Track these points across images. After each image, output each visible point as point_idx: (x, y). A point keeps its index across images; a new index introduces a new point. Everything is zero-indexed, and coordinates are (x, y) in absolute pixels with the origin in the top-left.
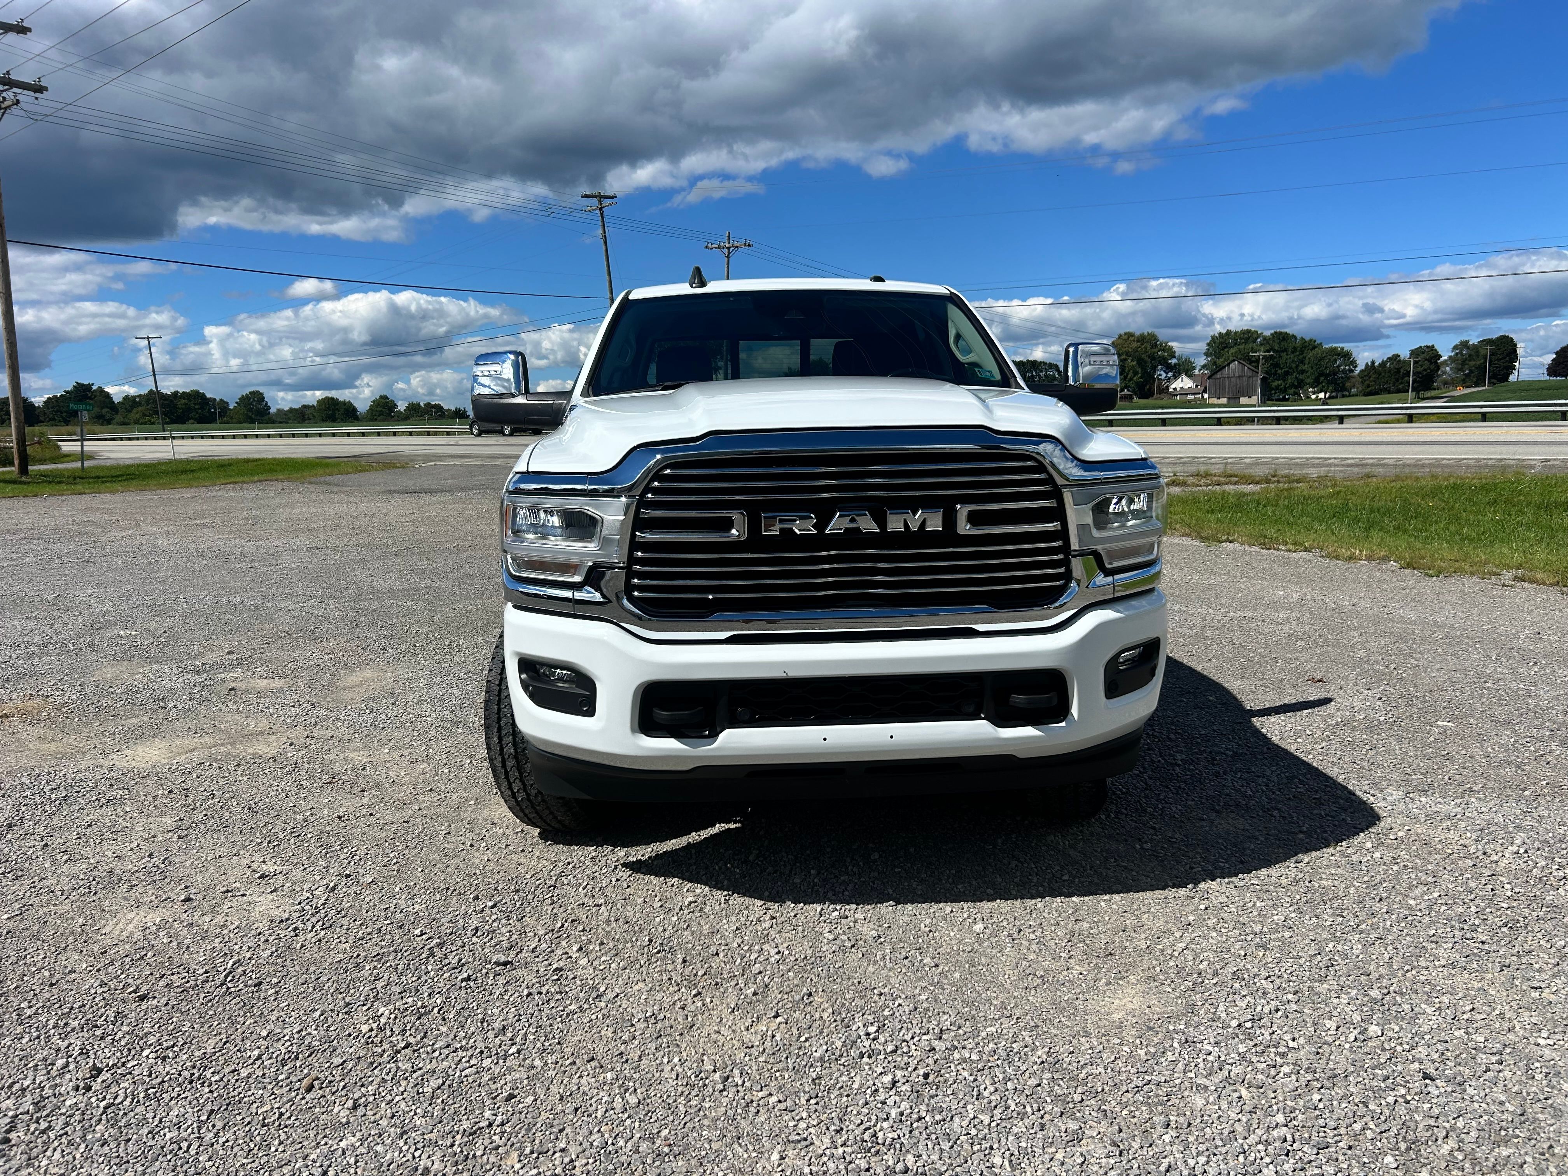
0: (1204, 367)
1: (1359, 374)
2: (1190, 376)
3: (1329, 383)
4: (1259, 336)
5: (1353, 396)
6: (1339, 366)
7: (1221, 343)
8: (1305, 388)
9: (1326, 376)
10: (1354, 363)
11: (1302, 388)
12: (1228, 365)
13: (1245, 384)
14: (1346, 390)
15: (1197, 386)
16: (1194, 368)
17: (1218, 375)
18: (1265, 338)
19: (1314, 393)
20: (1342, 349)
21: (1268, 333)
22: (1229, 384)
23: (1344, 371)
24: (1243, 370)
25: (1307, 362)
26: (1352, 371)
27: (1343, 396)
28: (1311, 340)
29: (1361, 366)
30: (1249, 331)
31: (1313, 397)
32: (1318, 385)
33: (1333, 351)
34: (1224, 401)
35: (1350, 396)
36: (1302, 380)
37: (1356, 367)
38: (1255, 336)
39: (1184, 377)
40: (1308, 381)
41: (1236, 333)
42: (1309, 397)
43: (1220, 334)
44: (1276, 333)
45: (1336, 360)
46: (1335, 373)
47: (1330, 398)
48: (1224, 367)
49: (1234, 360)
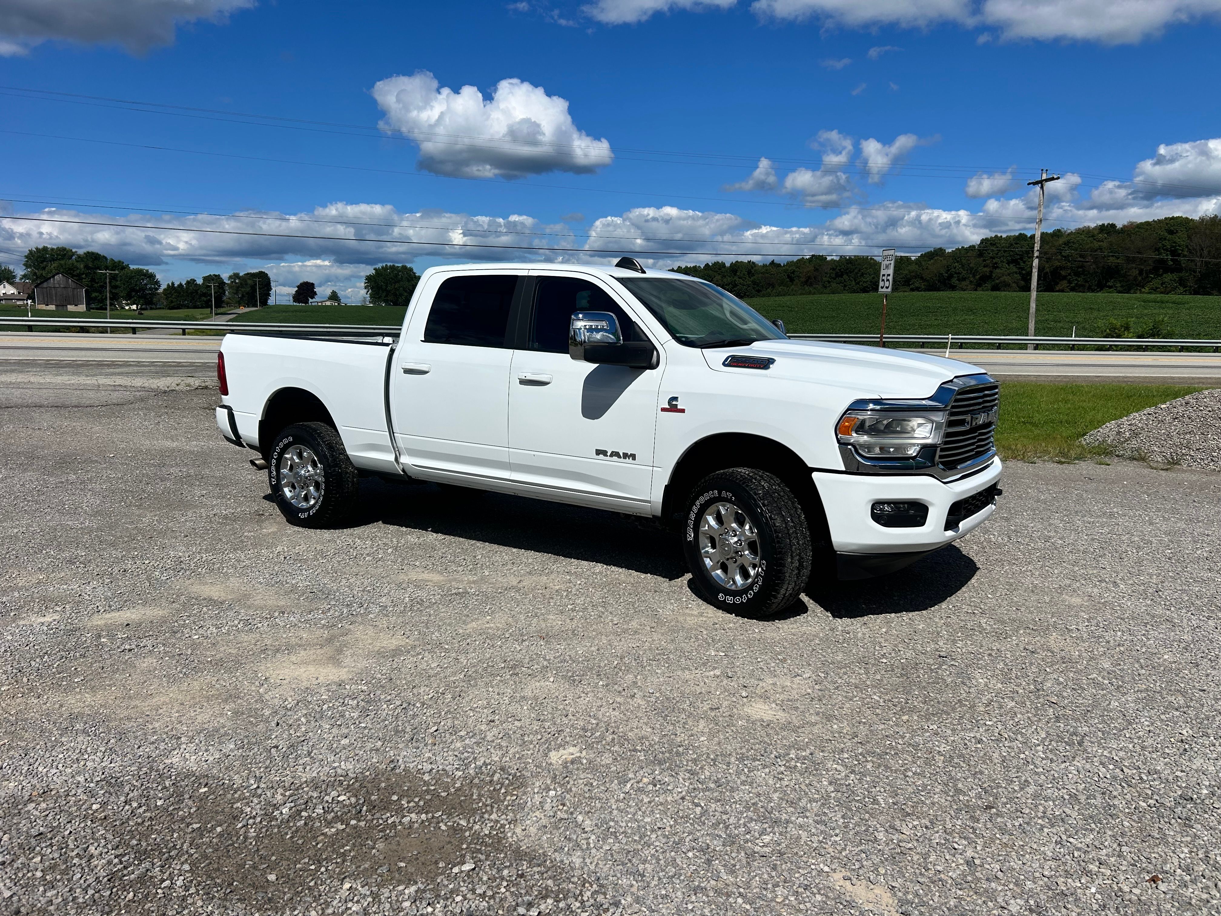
0: (25, 276)
1: (163, 293)
2: (12, 284)
3: (139, 297)
4: (74, 254)
5: (160, 308)
6: (146, 285)
7: (39, 257)
8: (120, 300)
9: (137, 291)
10: (157, 283)
11: (117, 300)
12: (53, 276)
13: (71, 294)
14: (154, 304)
15: (19, 293)
16: (14, 277)
17: (45, 285)
18: (79, 256)
19: (127, 305)
20: (147, 271)
21: (81, 252)
22: (56, 294)
23: (151, 289)
24: (67, 281)
25: (119, 279)
26: (157, 289)
27: (151, 309)
28: (120, 262)
29: (163, 286)
30: (64, 249)
31: (127, 308)
32: (130, 298)
33: (139, 272)
34: (52, 307)
35: (156, 309)
36: (117, 294)
37: (160, 286)
38: (70, 254)
39: (6, 283)
40: (122, 294)
41: (52, 249)
42: (123, 308)
43: (37, 249)
44: (88, 252)
45: (143, 280)
46: (143, 289)
47: (141, 309)
48: (50, 278)
49: (58, 274)
